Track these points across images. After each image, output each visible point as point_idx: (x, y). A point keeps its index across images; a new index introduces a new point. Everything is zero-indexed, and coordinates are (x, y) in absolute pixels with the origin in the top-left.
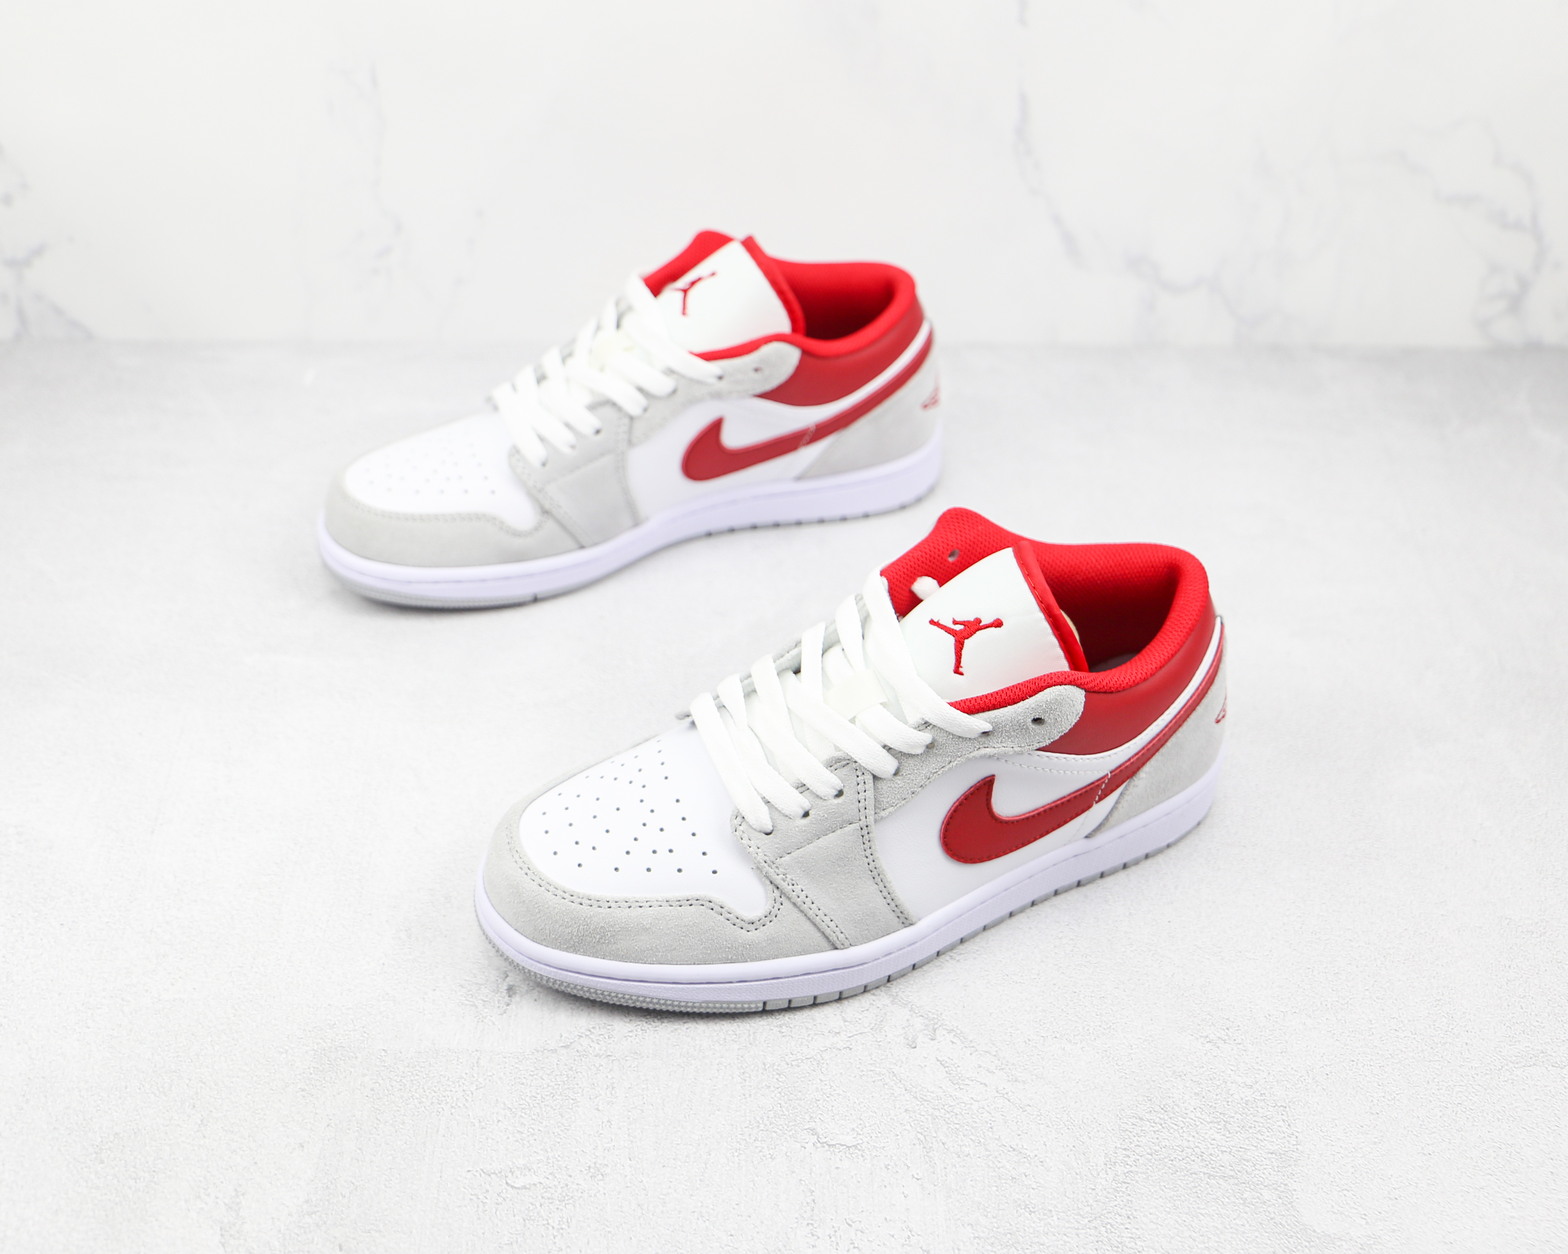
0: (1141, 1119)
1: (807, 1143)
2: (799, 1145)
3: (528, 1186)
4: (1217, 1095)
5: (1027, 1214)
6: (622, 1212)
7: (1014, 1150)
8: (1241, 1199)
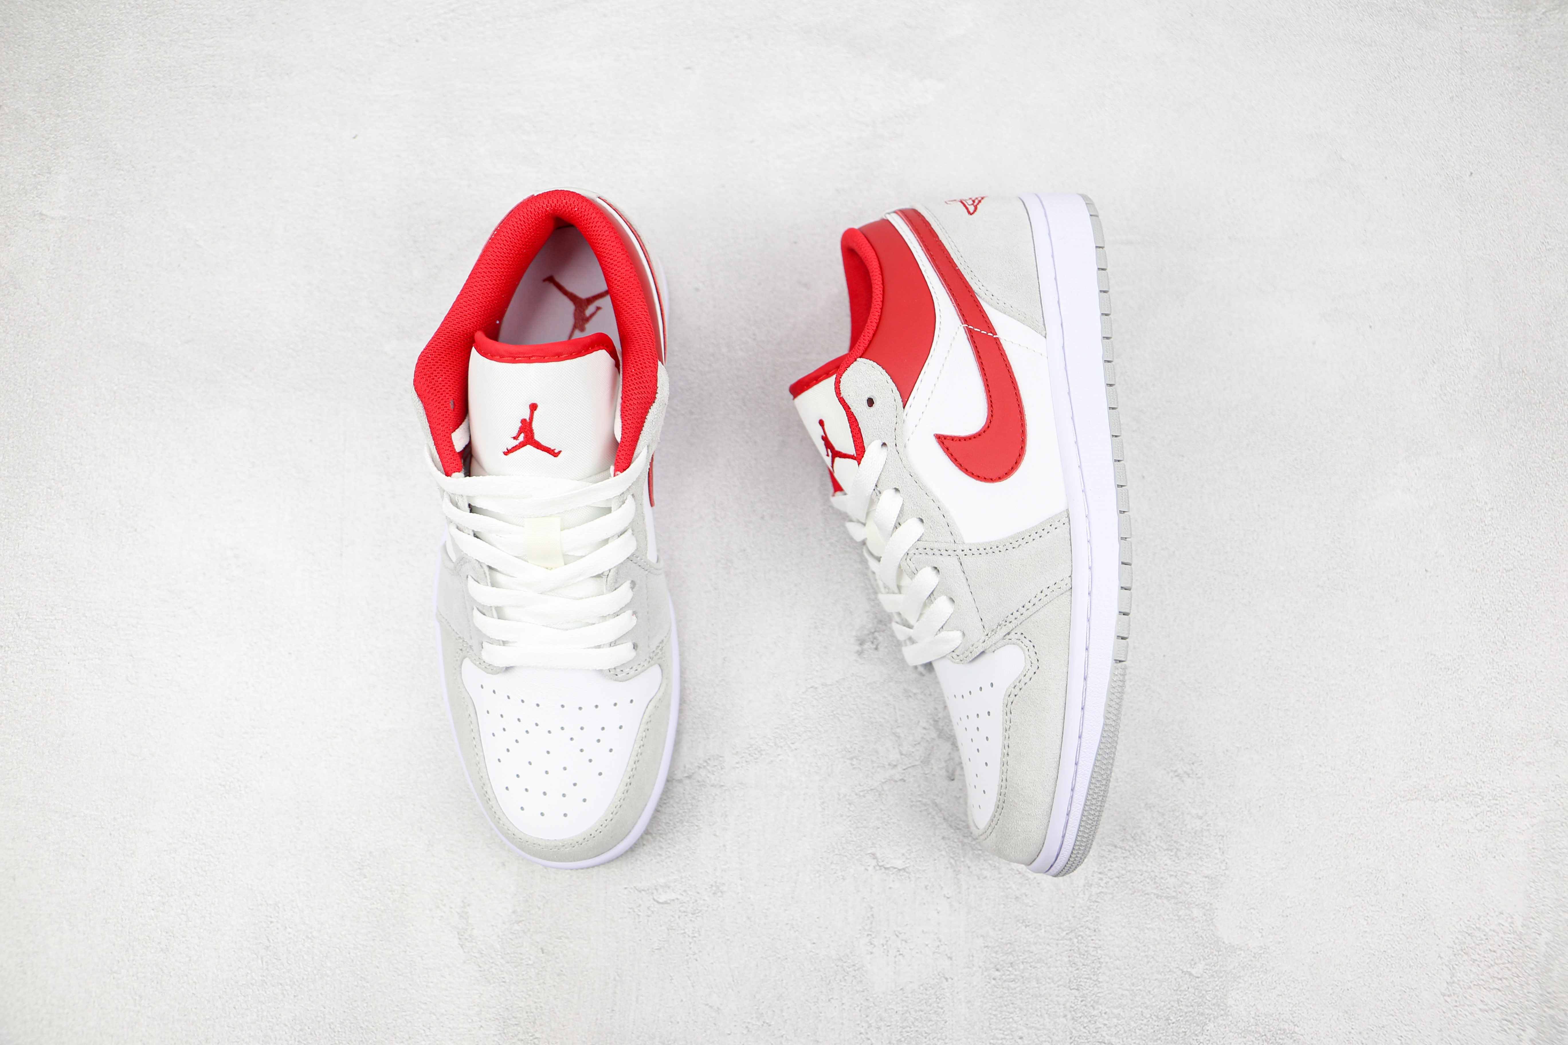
0: (1116, 846)
1: (869, 866)
2: (863, 868)
3: (669, 902)
4: (1175, 825)
5: (1023, 928)
6: (737, 923)
7: (1020, 873)
8: (1178, 916)
